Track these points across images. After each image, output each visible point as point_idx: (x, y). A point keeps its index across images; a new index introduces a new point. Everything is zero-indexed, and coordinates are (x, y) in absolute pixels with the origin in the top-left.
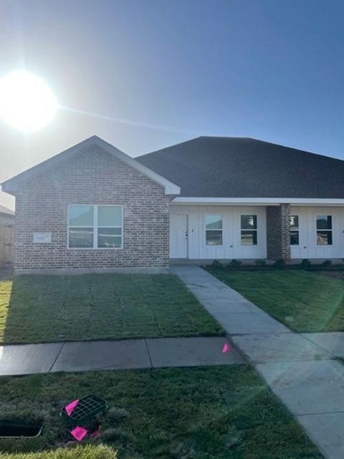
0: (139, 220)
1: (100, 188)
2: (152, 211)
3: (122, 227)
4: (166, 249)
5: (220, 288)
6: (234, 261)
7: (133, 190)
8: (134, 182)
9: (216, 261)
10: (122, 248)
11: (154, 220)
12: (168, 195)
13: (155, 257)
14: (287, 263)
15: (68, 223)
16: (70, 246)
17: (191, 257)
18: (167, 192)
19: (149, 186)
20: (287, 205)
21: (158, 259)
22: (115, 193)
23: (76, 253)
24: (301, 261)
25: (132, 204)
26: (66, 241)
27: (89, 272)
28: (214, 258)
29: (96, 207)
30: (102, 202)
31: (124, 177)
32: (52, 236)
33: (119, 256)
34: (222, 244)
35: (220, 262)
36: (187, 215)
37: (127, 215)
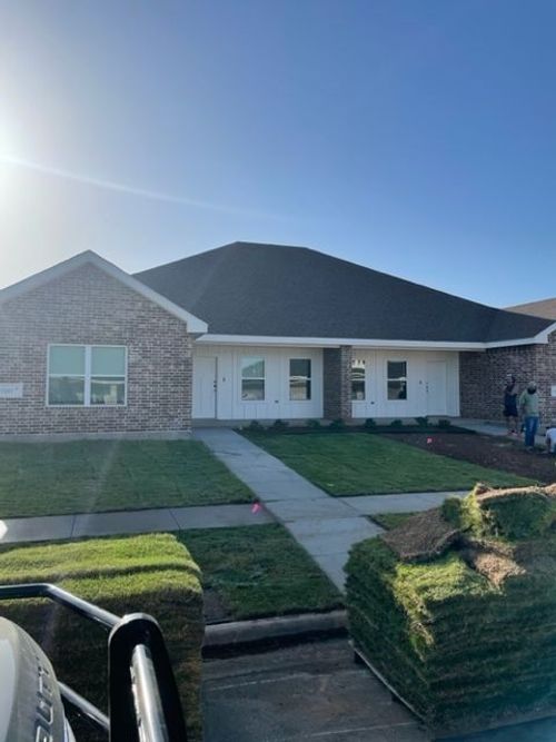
0: (151, 367)
1: (95, 322)
2: (168, 355)
3: (125, 376)
4: (187, 405)
5: (258, 455)
6: (278, 421)
7: (141, 326)
8: (143, 314)
9: (255, 422)
10: (125, 405)
11: (172, 367)
12: (191, 334)
13: (172, 417)
14: (347, 424)
15: (48, 371)
16: (50, 403)
17: (221, 416)
18: (190, 330)
19: (164, 321)
20: (348, 347)
21: (176, 420)
22: (116, 328)
23: (59, 412)
24: (364, 422)
25: (140, 345)
26: (44, 396)
27: (77, 438)
28: (253, 417)
29: (88, 348)
30: (98, 342)
31: (129, 307)
32: (24, 389)
33: (121, 416)
34: (263, 398)
35: (261, 423)
36: (217, 359)
37: (132, 360)
